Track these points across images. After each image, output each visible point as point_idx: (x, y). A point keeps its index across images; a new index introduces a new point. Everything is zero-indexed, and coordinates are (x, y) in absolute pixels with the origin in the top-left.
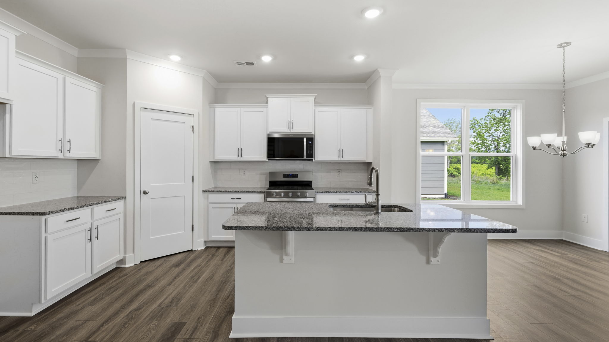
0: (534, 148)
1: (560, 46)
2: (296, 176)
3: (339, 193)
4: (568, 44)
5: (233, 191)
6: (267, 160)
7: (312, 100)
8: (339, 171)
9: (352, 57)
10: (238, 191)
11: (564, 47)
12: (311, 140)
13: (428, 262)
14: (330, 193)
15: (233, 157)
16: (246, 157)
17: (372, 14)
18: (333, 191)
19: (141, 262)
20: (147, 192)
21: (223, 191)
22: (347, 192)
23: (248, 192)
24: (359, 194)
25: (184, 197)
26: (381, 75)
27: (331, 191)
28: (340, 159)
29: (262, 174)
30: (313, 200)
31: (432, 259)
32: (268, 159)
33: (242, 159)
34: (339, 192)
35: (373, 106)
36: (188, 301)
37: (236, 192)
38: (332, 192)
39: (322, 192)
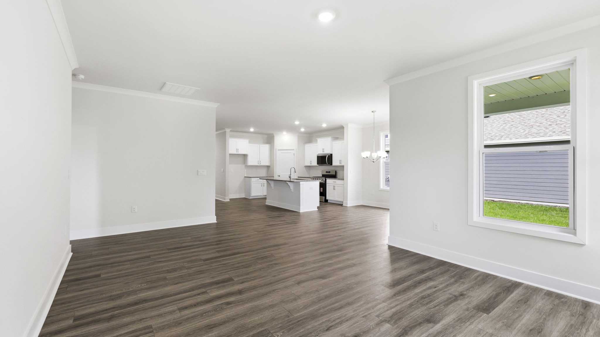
0: (364, 158)
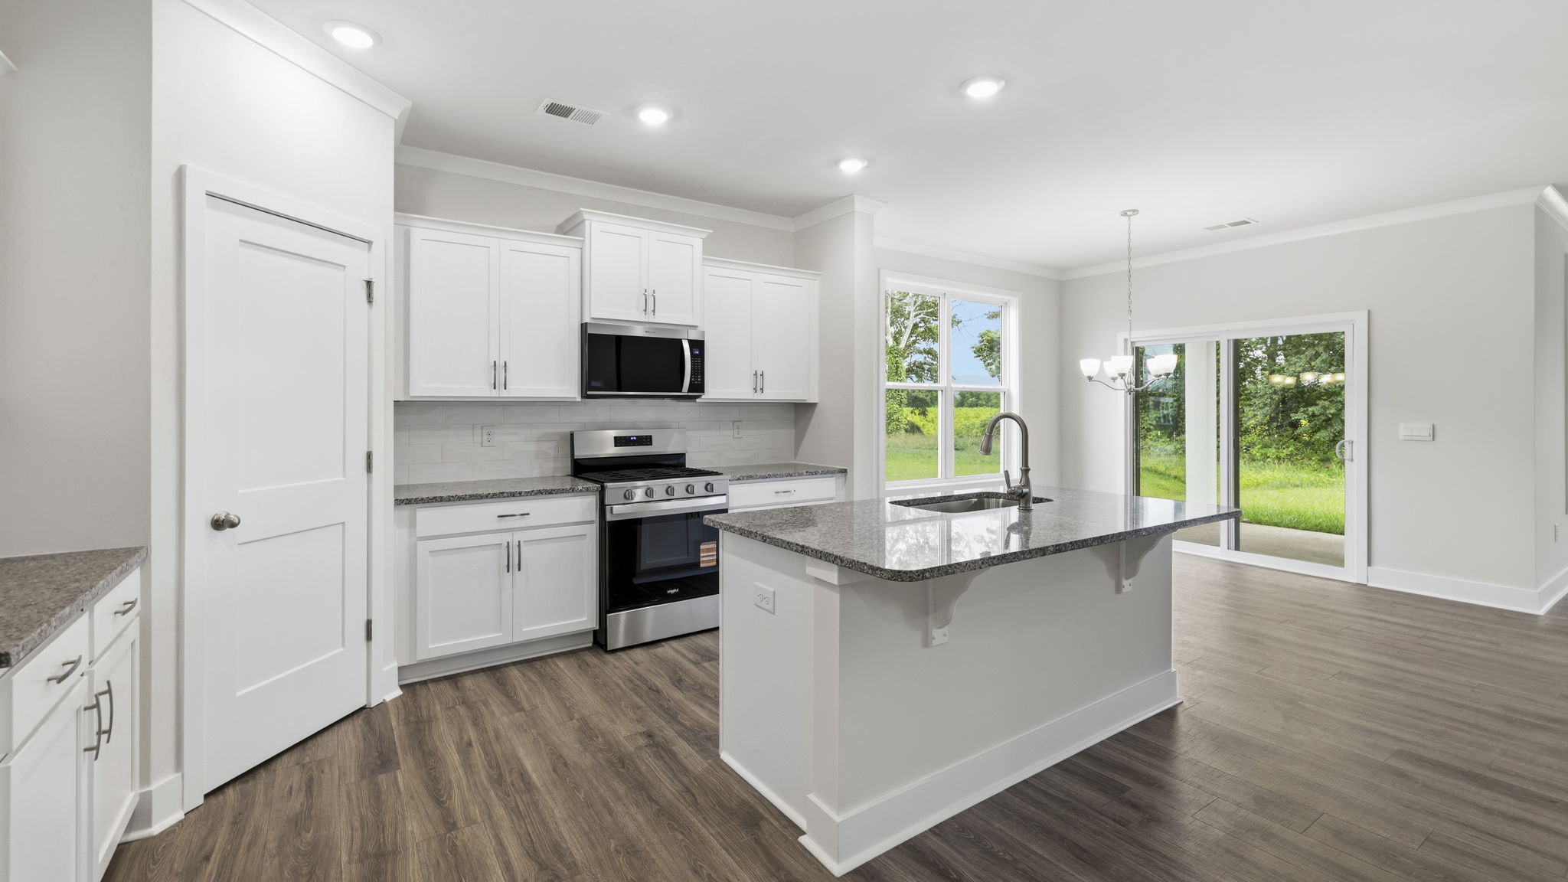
1: (1125, 214)
2: (646, 440)
3: (774, 479)
4: (1135, 211)
5: (503, 493)
6: (579, 399)
7: (698, 242)
8: (736, 423)
9: (837, 162)
10: (520, 493)
11: (1129, 216)
12: (698, 346)
13: (1119, 589)
14: (756, 480)
15: (480, 389)
16: (519, 389)
17: (982, 91)
18: (762, 474)
19: (206, 796)
20: (237, 521)
21: (470, 496)
22: (791, 475)
23: (551, 493)
24: (814, 476)
25: (341, 526)
26: (856, 209)
27: (759, 474)
28: (759, 397)
29: (541, 439)
30: (725, 501)
31: (1125, 583)
32: (585, 396)
33: (504, 394)
34: (775, 476)
35: (820, 275)
36: (593, 845)
37: (513, 495)
38: (759, 478)
39: (739, 479)
